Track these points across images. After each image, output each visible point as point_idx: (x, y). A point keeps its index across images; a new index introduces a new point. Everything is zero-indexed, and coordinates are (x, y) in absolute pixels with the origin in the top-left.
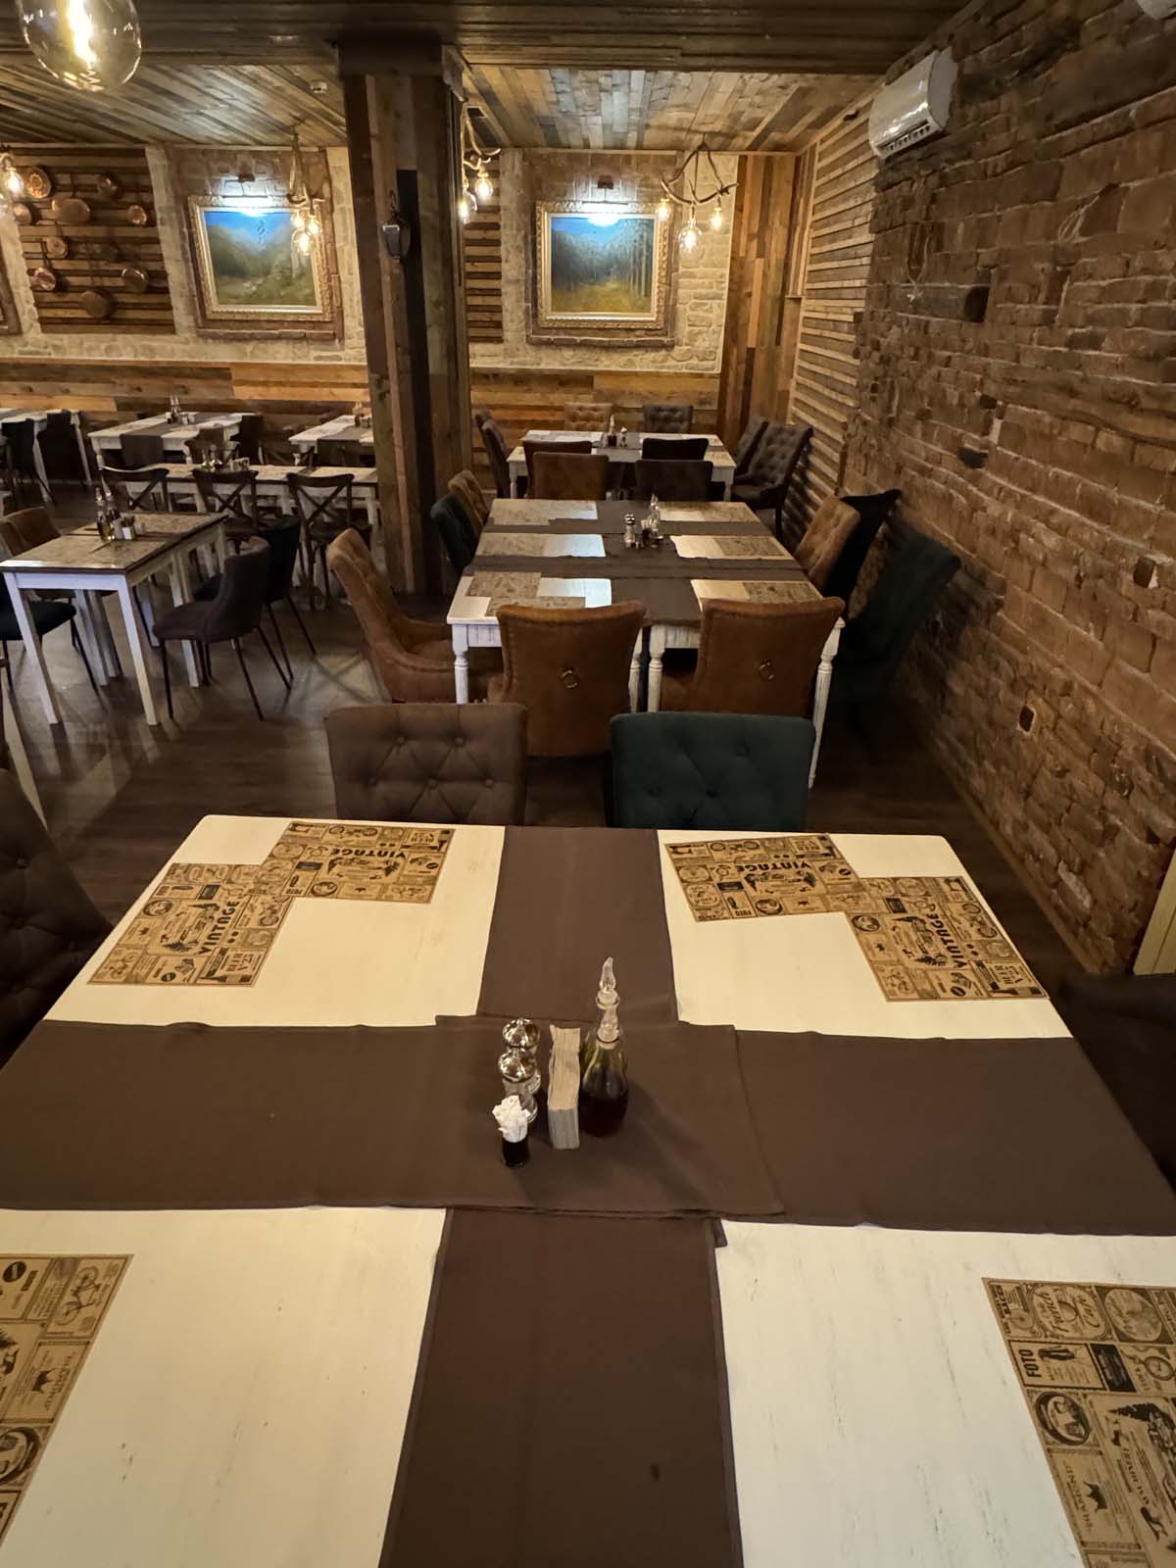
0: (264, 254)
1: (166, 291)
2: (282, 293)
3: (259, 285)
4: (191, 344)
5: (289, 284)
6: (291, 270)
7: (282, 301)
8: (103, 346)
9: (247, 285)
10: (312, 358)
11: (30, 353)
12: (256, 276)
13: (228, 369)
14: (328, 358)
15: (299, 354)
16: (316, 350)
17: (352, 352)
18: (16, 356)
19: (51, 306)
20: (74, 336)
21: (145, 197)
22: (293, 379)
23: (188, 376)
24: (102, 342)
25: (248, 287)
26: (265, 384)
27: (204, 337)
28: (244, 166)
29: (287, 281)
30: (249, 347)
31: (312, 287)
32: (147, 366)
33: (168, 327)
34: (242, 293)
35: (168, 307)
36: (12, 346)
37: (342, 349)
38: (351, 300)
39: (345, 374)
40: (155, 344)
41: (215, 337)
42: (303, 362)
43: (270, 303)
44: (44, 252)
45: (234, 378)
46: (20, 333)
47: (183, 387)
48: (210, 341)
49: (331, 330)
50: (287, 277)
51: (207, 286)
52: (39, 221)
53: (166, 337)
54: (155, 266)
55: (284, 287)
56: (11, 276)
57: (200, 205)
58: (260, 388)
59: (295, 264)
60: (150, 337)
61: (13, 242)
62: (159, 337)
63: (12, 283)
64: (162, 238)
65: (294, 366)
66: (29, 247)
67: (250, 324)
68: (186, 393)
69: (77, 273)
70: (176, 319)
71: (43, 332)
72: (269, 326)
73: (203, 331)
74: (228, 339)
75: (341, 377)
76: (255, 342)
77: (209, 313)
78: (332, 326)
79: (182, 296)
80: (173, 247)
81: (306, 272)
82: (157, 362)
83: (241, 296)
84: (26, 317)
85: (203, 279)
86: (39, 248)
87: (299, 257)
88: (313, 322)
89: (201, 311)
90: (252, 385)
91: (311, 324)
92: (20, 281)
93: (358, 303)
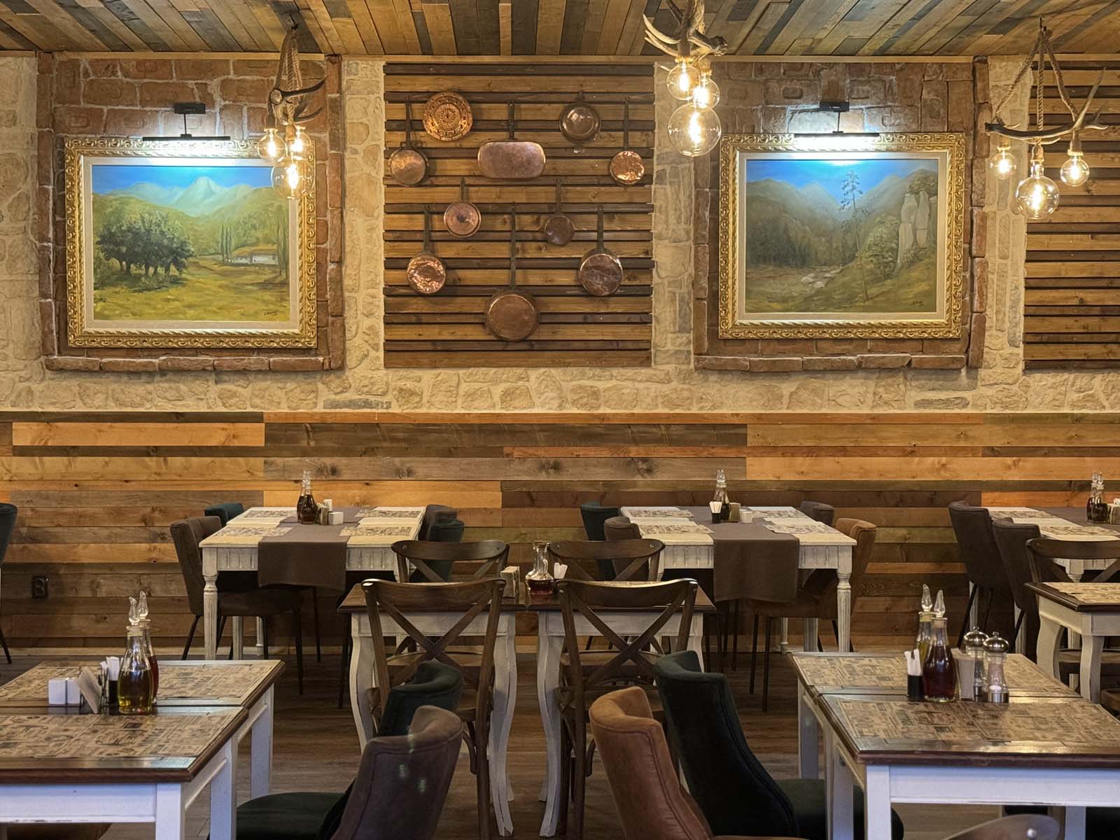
0: (848, 228)
1: (646, 291)
2: (873, 291)
3: (832, 279)
4: (674, 384)
5: (888, 276)
6: (895, 251)
7: (872, 305)
8: (498, 391)
9: (808, 278)
10: (910, 402)
11: (351, 404)
12: (829, 263)
13: (745, 426)
14: (947, 403)
15: (887, 397)
16: (922, 388)
17: (991, 392)
18: (320, 409)
19: (418, 320)
20: (445, 373)
21: (637, 138)
22: (870, 442)
23: (659, 441)
24: (496, 382)
25: (809, 281)
26: (811, 452)
27: (703, 369)
28: (834, 87)
29: (886, 268)
30: (787, 387)
31: (932, 278)
32: (578, 423)
33: (640, 354)
34: (796, 290)
35: (644, 320)
36: (315, 391)
37: (972, 387)
38: (999, 302)
39: (974, 431)
40: (601, 385)
41: (722, 370)
42: (892, 411)
43: (846, 309)
44: (429, 230)
45: (751, 441)
46: (341, 368)
47: (645, 460)
48: (714, 378)
49: (954, 352)
50: (887, 265)
51: (730, 282)
52: (429, 178)
53: (629, 372)
54: (635, 251)
55: (878, 280)
56: (348, 270)
57: (742, 150)
58: (799, 460)
59: (905, 242)
60: (598, 371)
61: (369, 215)
62: (615, 371)
63: (347, 282)
64: (657, 204)
65: (874, 418)
66: (401, 222)
67: (800, 345)
68: (649, 471)
69: (484, 264)
70: (656, 338)
71: (387, 366)
72: (838, 348)
73: (705, 359)
74: (749, 373)
75: (967, 437)
76: (802, 377)
77: (726, 328)
78: (957, 346)
79: (673, 300)
80: (672, 220)
81: (924, 255)
82: (603, 417)
83: (793, 298)
84: (358, 341)
85: (725, 269)
86: (418, 222)
87: (915, 230)
88: (922, 340)
89: (710, 325)
90: (783, 455)
91: (918, 345)
92: (364, 279)
93: (1014, 306)
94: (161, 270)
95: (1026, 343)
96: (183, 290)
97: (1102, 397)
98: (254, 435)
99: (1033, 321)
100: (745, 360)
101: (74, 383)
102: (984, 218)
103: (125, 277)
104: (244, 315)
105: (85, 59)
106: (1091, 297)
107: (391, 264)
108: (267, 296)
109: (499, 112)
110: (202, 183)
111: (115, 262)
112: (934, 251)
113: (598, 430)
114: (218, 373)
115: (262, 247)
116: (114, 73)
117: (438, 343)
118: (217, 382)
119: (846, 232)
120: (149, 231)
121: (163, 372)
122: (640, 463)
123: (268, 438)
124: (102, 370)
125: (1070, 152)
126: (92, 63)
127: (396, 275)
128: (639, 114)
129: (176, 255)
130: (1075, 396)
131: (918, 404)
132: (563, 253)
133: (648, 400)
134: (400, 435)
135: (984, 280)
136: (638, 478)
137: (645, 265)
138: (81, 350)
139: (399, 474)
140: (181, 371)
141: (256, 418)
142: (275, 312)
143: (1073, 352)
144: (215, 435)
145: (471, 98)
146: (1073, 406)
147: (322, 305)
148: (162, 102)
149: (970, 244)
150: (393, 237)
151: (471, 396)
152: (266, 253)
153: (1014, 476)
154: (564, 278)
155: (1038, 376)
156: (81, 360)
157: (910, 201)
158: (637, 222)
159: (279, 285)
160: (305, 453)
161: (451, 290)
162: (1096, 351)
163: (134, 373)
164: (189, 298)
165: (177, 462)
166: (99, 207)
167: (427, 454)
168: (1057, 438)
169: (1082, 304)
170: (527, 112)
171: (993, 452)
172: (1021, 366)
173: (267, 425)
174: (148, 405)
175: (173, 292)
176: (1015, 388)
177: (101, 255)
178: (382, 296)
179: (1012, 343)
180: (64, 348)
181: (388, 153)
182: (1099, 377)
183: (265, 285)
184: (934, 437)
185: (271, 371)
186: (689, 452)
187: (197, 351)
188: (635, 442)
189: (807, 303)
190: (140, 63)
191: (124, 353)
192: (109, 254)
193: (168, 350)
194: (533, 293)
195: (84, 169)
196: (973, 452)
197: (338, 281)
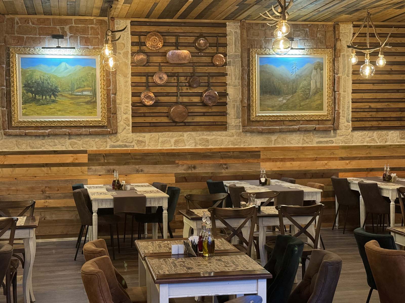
0: (294, 81)
1: (225, 104)
2: (302, 104)
3: (289, 99)
4: (235, 137)
5: (307, 98)
6: (309, 89)
7: (302, 108)
8: (173, 140)
9: (280, 99)
10: (315, 142)
11: (120, 146)
12: (287, 94)
13: (259, 151)
14: (327, 142)
15: (307, 140)
16: (318, 137)
17: (341, 138)
18: (108, 148)
19: (144, 115)
20: (154, 134)
21: (221, 49)
22: (302, 156)
23: (230, 157)
24: (172, 137)
25: (281, 100)
26: (282, 160)
27: (245, 132)
29: (307, 96)
30: (273, 137)
31: (322, 99)
32: (202, 152)
33: (223, 126)
34: (277, 103)
35: (224, 114)
36: (106, 142)
37: (335, 137)
38: (343, 107)
39: (336, 152)
40: (209, 138)
41: (252, 132)
42: (308, 145)
43: (293, 110)
44: (147, 82)
45: (262, 157)
46: (116, 133)
47: (225, 164)
48: (248, 134)
49: (329, 125)
50: (307, 94)
51: (254, 100)
52: (148, 63)
53: (219, 133)
54: (221, 89)
55: (304, 100)
56: (118, 97)
57: (258, 54)
58: (278, 163)
59: (313, 86)
60: (208, 133)
61: (125, 76)
62: (214, 133)
63: (118, 101)
64: (228, 73)
65: (303, 148)
66: (137, 79)
67: (278, 123)
68: (227, 168)
69: (168, 94)
70: (229, 121)
71: (133, 132)
72: (290, 124)
73: (246, 128)
74: (261, 133)
75: (334, 154)
76: (278, 134)
77: (253, 117)
78: (330, 122)
79: (234, 107)
80: (233, 78)
81: (319, 91)
82: (211, 149)
83: (275, 106)
84: (122, 123)
85: (252, 96)
86: (144, 79)
87: (316, 82)
88: (318, 120)
89: (248, 116)
90: (273, 161)
91: (317, 122)
92: (124, 100)
93: (348, 109)
94: (48, 97)
95: (352, 121)
96: (56, 104)
97: (376, 139)
98: (84, 158)
99: (355, 114)
100: (260, 128)
101: (14, 140)
102: (339, 78)
103: (34, 100)
104: (80, 114)
105: (17, 18)
106: (373, 105)
107: (134, 95)
108: (88, 106)
109: (172, 40)
110: (63, 64)
111: (30, 95)
112: (323, 90)
113: (209, 154)
114: (70, 135)
115: (86, 88)
116: (28, 23)
117: (151, 123)
118: (69, 139)
119: (293, 83)
120: (43, 83)
121: (49, 135)
122: (224, 165)
123: (89, 160)
124: (26, 135)
125: (379, 56)
126: (19, 19)
127: (136, 99)
128: (221, 40)
129: (54, 91)
130: (368, 139)
131: (318, 143)
132: (195, 90)
133: (226, 143)
134: (138, 157)
135: (339, 100)
136: (223, 171)
137: (224, 95)
138: (17, 127)
139: (138, 171)
140: (56, 135)
141: (85, 152)
142: (92, 113)
143: (367, 124)
144: (69, 159)
145: (163, 34)
146: (367, 142)
147: (109, 110)
148: (47, 34)
149: (334, 87)
150: (134, 85)
151: (163, 142)
152: (88, 91)
153: (349, 167)
154: (196, 99)
155: (356, 132)
156: (17, 131)
157: (314, 72)
158: (221, 79)
159: (92, 102)
160: (103, 165)
161: (157, 104)
162: (375, 124)
163: (37, 136)
164: (59, 108)
165: (54, 169)
166: (24, 73)
167: (148, 164)
168: (363, 154)
169: (370, 108)
170: (182, 40)
171: (342, 159)
172: (351, 129)
173: (89, 155)
174: (43, 148)
175: (53, 105)
176: (349, 136)
177: (25, 92)
178: (131, 107)
179: (348, 121)
180: (10, 126)
181: (133, 54)
182: (376, 132)
183: (87, 103)
184: (323, 154)
185: (90, 134)
186: (241, 161)
187: (62, 127)
188: (222, 158)
189: (280, 108)
190: (39, 19)
191: (34, 128)
192: (28, 91)
193: (50, 127)
194: (185, 105)
195: (17, 59)
196: (336, 159)
197: (115, 101)
